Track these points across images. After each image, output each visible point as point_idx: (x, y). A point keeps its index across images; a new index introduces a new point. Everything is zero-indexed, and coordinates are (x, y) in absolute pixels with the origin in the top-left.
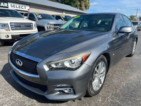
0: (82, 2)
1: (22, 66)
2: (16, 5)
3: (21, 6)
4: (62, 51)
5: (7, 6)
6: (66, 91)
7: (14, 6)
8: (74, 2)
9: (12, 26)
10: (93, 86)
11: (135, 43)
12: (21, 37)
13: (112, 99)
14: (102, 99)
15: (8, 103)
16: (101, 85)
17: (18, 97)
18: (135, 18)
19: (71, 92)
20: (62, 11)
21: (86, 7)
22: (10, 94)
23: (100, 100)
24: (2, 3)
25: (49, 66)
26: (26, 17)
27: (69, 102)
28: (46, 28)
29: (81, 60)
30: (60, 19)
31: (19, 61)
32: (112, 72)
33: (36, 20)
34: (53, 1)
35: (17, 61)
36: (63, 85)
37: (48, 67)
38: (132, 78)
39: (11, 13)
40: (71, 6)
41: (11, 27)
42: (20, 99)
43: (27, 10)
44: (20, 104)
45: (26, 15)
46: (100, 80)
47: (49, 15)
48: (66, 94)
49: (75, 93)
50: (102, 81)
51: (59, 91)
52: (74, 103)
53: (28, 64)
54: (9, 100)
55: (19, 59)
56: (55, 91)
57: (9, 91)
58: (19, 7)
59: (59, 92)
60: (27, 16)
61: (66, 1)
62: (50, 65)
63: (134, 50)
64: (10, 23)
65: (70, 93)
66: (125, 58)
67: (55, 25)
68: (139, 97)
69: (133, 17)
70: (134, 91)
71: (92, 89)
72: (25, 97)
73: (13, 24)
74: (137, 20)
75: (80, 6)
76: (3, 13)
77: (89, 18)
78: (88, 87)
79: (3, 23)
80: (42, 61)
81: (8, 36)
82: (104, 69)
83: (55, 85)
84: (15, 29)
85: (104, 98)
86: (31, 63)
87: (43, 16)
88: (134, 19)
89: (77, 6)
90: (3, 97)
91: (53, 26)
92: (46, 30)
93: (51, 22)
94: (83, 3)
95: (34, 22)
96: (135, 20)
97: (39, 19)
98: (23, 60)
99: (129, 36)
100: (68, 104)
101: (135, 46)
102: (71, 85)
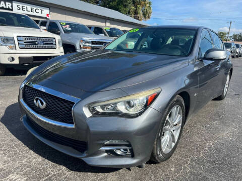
0: (138, 6)
1: (44, 109)
2: (26, 6)
3: (35, 8)
4: (113, 86)
5: (11, 8)
6: (119, 152)
7: (22, 8)
8: (125, 6)
9: (20, 42)
10: (162, 146)
11: (228, 77)
12: (34, 62)
13: (193, 167)
14: (175, 168)
15: (19, 170)
16: (173, 144)
17: (34, 160)
18: (225, 36)
19: (128, 153)
20: (105, 19)
21: (144, 14)
22: (21, 156)
23: (172, 169)
24: (2, 2)
25: (93, 110)
26: (45, 28)
27: (121, 171)
28: (78, 48)
29: (145, 101)
30: (102, 33)
31: (40, 100)
32: (190, 125)
33: (61, 34)
34: (90, 3)
35: (37, 100)
36: (114, 142)
37: (91, 111)
38: (223, 134)
39: (17, 20)
40: (120, 11)
41: (19, 44)
42: (39, 164)
43: (44, 15)
44: (38, 173)
45: (43, 24)
46: (173, 136)
47: (83, 26)
48: (118, 157)
49: (133, 156)
50: (176, 138)
51: (107, 151)
52: (129, 172)
53: (55, 106)
54: (19, 165)
55: (40, 97)
56: (100, 150)
57: (20, 150)
58: (31, 10)
59: (106, 154)
60: (45, 26)
61: (111, 3)
62: (93, 108)
63: (226, 90)
64: (18, 36)
65: (124, 154)
66: (211, 102)
67: (93, 43)
68: (235, 166)
69: (224, 34)
70: (228, 156)
71: (161, 150)
72: (47, 161)
73: (22, 39)
74: (229, 40)
75: (135, 13)
76: (3, 18)
77: (154, 33)
78: (155, 146)
79: (6, 36)
80: (81, 101)
81: (13, 59)
82: (180, 117)
83: (101, 142)
84: (26, 46)
85: (179, 166)
86: (61, 104)
87: (73, 27)
88: (225, 38)
89: (129, 12)
90: (8, 161)
91: (90, 45)
92: (78, 51)
93: (86, 38)
94: (141, 7)
95: (57, 37)
96: (226, 40)
97: (66, 31)
98: (47, 98)
99: (220, 66)
100: (119, 174)
101: (227, 82)
102: (128, 141)
